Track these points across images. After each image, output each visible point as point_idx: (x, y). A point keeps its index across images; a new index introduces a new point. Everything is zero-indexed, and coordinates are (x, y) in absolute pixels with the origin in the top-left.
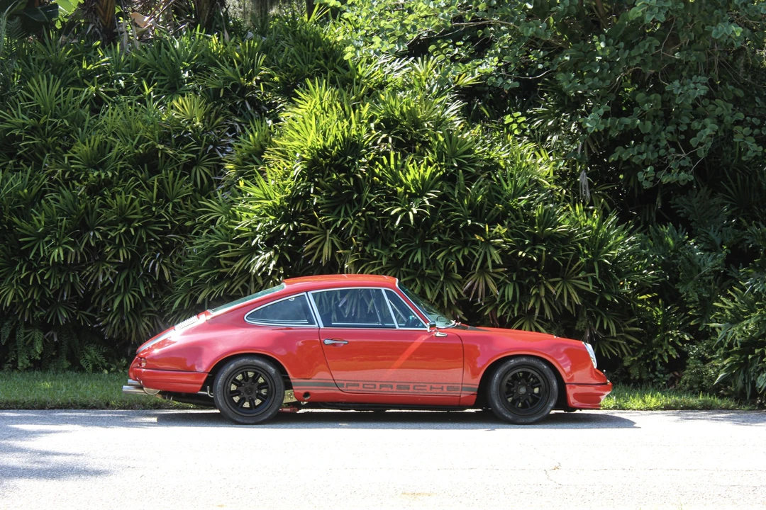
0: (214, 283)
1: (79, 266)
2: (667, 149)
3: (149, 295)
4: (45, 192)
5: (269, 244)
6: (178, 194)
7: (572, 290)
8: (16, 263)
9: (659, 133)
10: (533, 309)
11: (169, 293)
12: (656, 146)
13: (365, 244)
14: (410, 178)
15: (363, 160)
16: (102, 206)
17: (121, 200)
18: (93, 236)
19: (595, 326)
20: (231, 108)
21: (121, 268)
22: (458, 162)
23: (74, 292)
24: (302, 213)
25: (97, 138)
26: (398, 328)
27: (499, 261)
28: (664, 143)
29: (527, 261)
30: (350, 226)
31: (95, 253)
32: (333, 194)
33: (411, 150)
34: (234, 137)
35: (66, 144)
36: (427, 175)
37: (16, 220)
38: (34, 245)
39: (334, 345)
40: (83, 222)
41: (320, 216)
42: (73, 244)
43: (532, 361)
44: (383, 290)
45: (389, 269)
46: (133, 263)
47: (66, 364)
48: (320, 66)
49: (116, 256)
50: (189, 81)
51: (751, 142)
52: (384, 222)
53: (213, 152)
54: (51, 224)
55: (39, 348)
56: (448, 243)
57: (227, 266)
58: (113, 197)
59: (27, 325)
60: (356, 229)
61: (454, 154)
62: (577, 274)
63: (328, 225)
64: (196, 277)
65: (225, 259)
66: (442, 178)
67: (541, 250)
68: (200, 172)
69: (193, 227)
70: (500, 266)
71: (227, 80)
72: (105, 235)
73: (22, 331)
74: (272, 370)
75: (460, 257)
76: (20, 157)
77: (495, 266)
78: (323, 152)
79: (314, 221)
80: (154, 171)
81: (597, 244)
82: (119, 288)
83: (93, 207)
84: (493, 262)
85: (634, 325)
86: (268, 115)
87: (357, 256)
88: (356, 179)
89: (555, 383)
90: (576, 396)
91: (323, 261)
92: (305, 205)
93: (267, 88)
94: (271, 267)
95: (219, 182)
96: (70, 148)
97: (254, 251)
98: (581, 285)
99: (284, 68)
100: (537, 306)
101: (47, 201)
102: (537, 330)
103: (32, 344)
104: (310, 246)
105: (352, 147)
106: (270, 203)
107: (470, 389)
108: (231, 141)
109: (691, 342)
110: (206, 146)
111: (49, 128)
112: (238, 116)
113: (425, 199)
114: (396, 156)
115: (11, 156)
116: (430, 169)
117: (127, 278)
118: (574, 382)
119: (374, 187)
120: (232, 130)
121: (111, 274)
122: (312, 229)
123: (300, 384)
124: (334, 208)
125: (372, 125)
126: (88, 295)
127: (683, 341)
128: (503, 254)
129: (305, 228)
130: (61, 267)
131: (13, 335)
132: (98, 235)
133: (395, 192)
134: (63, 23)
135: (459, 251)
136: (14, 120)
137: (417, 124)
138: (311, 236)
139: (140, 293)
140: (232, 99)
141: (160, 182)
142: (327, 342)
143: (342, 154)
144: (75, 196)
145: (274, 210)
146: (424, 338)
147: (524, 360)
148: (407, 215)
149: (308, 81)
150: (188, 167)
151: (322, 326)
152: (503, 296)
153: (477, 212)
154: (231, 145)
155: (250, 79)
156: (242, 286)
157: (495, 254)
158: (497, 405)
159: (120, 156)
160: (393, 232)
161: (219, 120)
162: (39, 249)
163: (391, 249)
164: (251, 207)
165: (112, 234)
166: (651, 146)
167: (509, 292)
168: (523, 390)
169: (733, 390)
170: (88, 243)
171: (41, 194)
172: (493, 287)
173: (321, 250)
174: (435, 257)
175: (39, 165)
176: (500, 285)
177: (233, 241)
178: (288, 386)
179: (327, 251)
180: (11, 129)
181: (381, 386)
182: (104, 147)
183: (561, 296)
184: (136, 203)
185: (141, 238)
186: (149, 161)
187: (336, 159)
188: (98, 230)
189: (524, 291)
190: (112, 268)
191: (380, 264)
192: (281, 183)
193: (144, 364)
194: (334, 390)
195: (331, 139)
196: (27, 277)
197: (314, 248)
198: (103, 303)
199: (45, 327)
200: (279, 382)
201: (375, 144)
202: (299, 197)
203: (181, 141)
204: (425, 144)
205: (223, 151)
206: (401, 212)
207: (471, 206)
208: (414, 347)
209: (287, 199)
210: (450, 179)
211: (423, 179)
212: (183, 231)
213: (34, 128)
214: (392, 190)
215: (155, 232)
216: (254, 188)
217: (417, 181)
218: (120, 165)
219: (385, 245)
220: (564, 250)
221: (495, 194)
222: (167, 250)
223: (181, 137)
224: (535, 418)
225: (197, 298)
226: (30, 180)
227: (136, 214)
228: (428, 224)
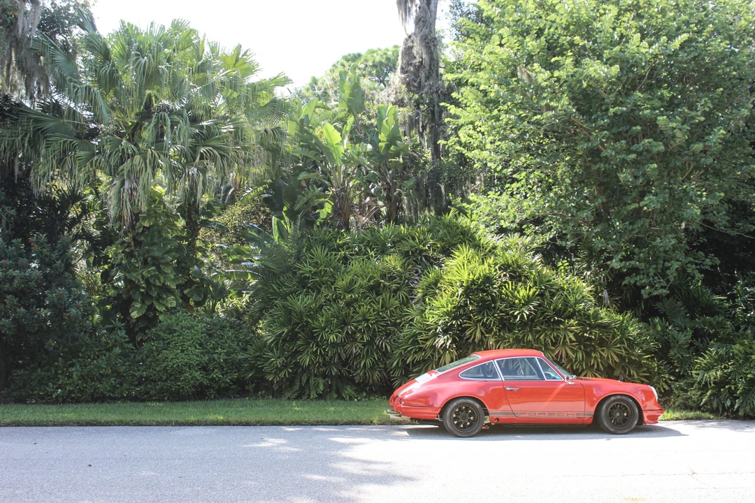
0: (415, 352)
1: (342, 344)
2: (653, 278)
3: (379, 359)
4: (323, 305)
5: (445, 332)
6: (392, 305)
7: (613, 354)
8: (309, 343)
9: (649, 269)
10: (594, 365)
11: (389, 358)
12: (648, 275)
13: (500, 331)
14: (521, 294)
15: (495, 286)
16: (354, 312)
17: (364, 309)
18: (350, 328)
19: (626, 373)
20: (415, 261)
21: (364, 345)
22: (545, 286)
23: (340, 358)
24: (464, 315)
25: (348, 278)
26: (546, 380)
27: (574, 339)
28: (651, 274)
29: (589, 339)
30: (491, 321)
31: (351, 337)
32: (480, 304)
33: (520, 281)
34: (418, 276)
35: (333, 280)
36: (531, 293)
37: (309, 320)
38: (319, 335)
39: (511, 390)
40: (344, 321)
41: (474, 316)
42: (339, 332)
43: (624, 398)
44: (536, 358)
45: (513, 344)
46: (371, 342)
47: (335, 396)
48: (460, 239)
49: (362, 339)
50: (391, 248)
51: (696, 272)
52: (510, 319)
53: (408, 284)
54: (328, 322)
55: (321, 387)
56: (545, 330)
57: (423, 344)
58: (360, 308)
59: (316, 375)
60: (494, 322)
61: (541, 282)
62: (616, 345)
63: (479, 321)
64: (405, 350)
65: (421, 340)
66: (538, 295)
67: (596, 333)
68: (402, 294)
69: (400, 323)
70: (574, 342)
71: (412, 247)
72: (356, 328)
73: (313, 378)
74: (478, 406)
75: (552, 337)
76: (309, 288)
77: (571, 341)
78: (473, 281)
79: (470, 319)
80: (378, 294)
81: (623, 329)
82: (364, 355)
83: (349, 313)
84: (570, 339)
85: (645, 372)
86: (435, 264)
87: (496, 338)
88: (492, 296)
89: (637, 410)
90: (648, 417)
91: (476, 340)
92: (464, 311)
93: (434, 250)
94: (448, 344)
95: (412, 299)
96: (335, 282)
97: (436, 335)
98: (618, 351)
99: (442, 240)
100: (596, 363)
101: (325, 310)
102: (596, 376)
103: (318, 386)
104: (469, 332)
105: (488, 279)
106: (445, 310)
107: (590, 415)
108: (417, 278)
109: (676, 381)
110: (405, 281)
111: (323, 273)
112: (420, 265)
113: (531, 306)
114: (512, 283)
115: (304, 287)
116: (532, 291)
117: (368, 350)
118: (647, 409)
119: (503, 300)
120: (417, 272)
121: (360, 348)
122: (469, 323)
123: (494, 414)
124: (480, 312)
125: (497, 267)
126: (347, 359)
127: (671, 380)
128: (576, 335)
129: (466, 323)
130: (334, 345)
131: (308, 380)
132: (353, 328)
133: (514, 303)
134: (320, 222)
135: (551, 334)
136: (305, 269)
137: (519, 267)
138: (469, 327)
139: (374, 358)
140: (414, 256)
141: (383, 299)
142: (508, 389)
143: (483, 283)
144: (339, 308)
145: (447, 314)
146: (562, 385)
147: (619, 397)
148: (523, 315)
149: (459, 246)
150: (396, 291)
151: (503, 380)
152: (576, 358)
153: (558, 312)
154: (416, 280)
155: (424, 246)
156: (431, 354)
157: (571, 336)
158: (605, 424)
159: (361, 286)
160: (514, 324)
161: (410, 267)
162: (322, 336)
163: (514, 334)
164: (436, 312)
165: (360, 327)
166: (645, 276)
167: (580, 355)
168: (618, 414)
169: (709, 407)
170: (347, 332)
171: (321, 307)
172: (570, 353)
173: (475, 334)
174: (538, 338)
175: (319, 292)
176: (574, 352)
177: (425, 330)
178: (487, 414)
179: (478, 335)
180: (304, 274)
181: (539, 414)
182: (352, 282)
183: (608, 357)
184: (372, 310)
185: (375, 329)
186: (376, 289)
187: (480, 285)
188: (353, 325)
189: (588, 355)
190: (360, 345)
191: (509, 342)
192: (451, 300)
193: (403, 403)
194: (513, 416)
195: (477, 275)
196: (317, 350)
197: (471, 334)
198: (355, 363)
199: (324, 376)
200: (482, 412)
201: (500, 277)
202: (461, 306)
203: (391, 278)
204: (526, 277)
205: (413, 283)
206: (519, 314)
207: (554, 310)
208: (557, 391)
209: (454, 308)
210: (542, 295)
211: (528, 296)
212: (395, 325)
213: (315, 273)
214: (512, 301)
215: (382, 326)
216: (434, 301)
217: (525, 297)
218: (362, 291)
219: (510, 331)
220: (607, 333)
221: (566, 303)
222: (388, 335)
223: (391, 276)
224: (626, 431)
225: (406, 361)
226: (315, 299)
227: (371, 316)
228: (532, 320)
